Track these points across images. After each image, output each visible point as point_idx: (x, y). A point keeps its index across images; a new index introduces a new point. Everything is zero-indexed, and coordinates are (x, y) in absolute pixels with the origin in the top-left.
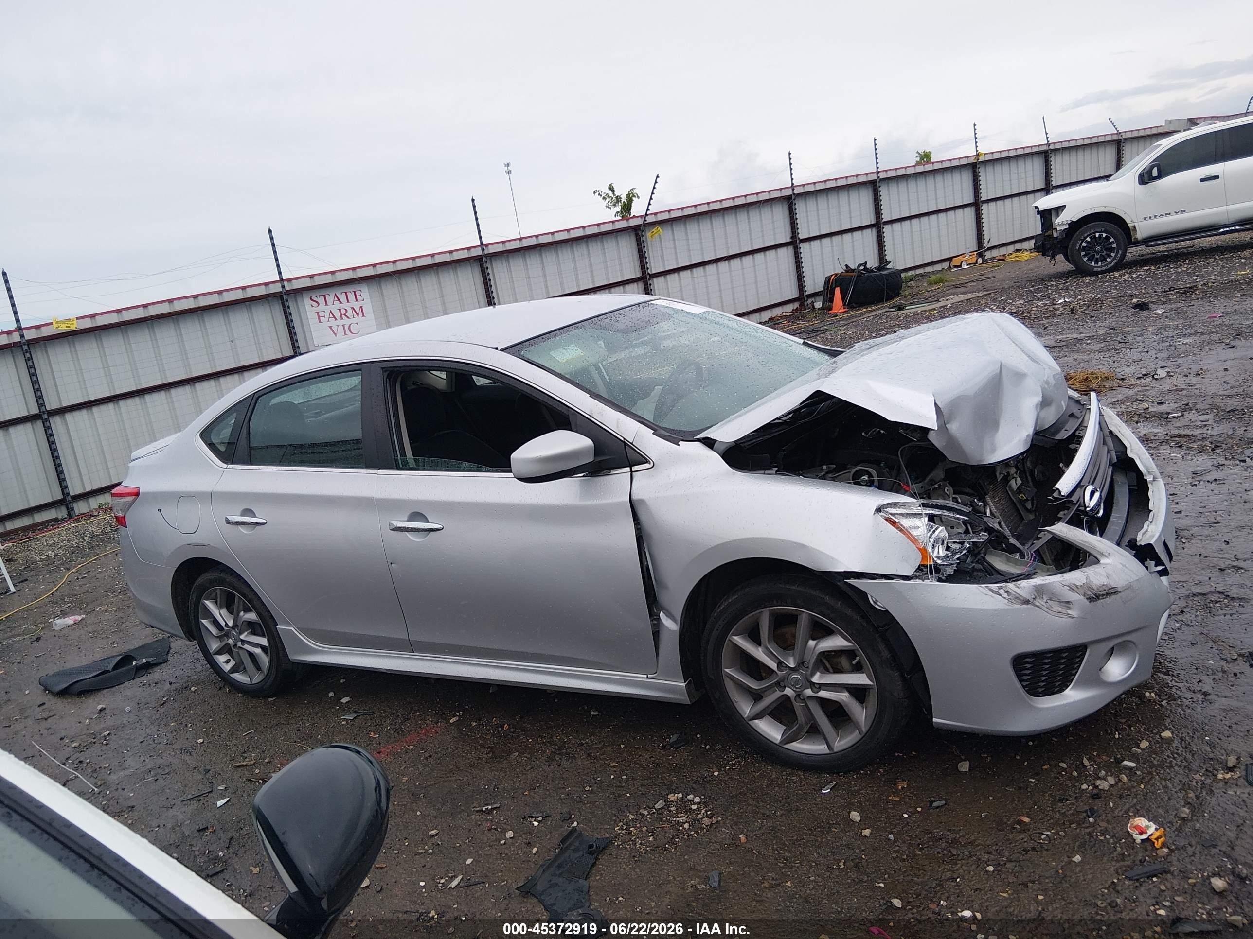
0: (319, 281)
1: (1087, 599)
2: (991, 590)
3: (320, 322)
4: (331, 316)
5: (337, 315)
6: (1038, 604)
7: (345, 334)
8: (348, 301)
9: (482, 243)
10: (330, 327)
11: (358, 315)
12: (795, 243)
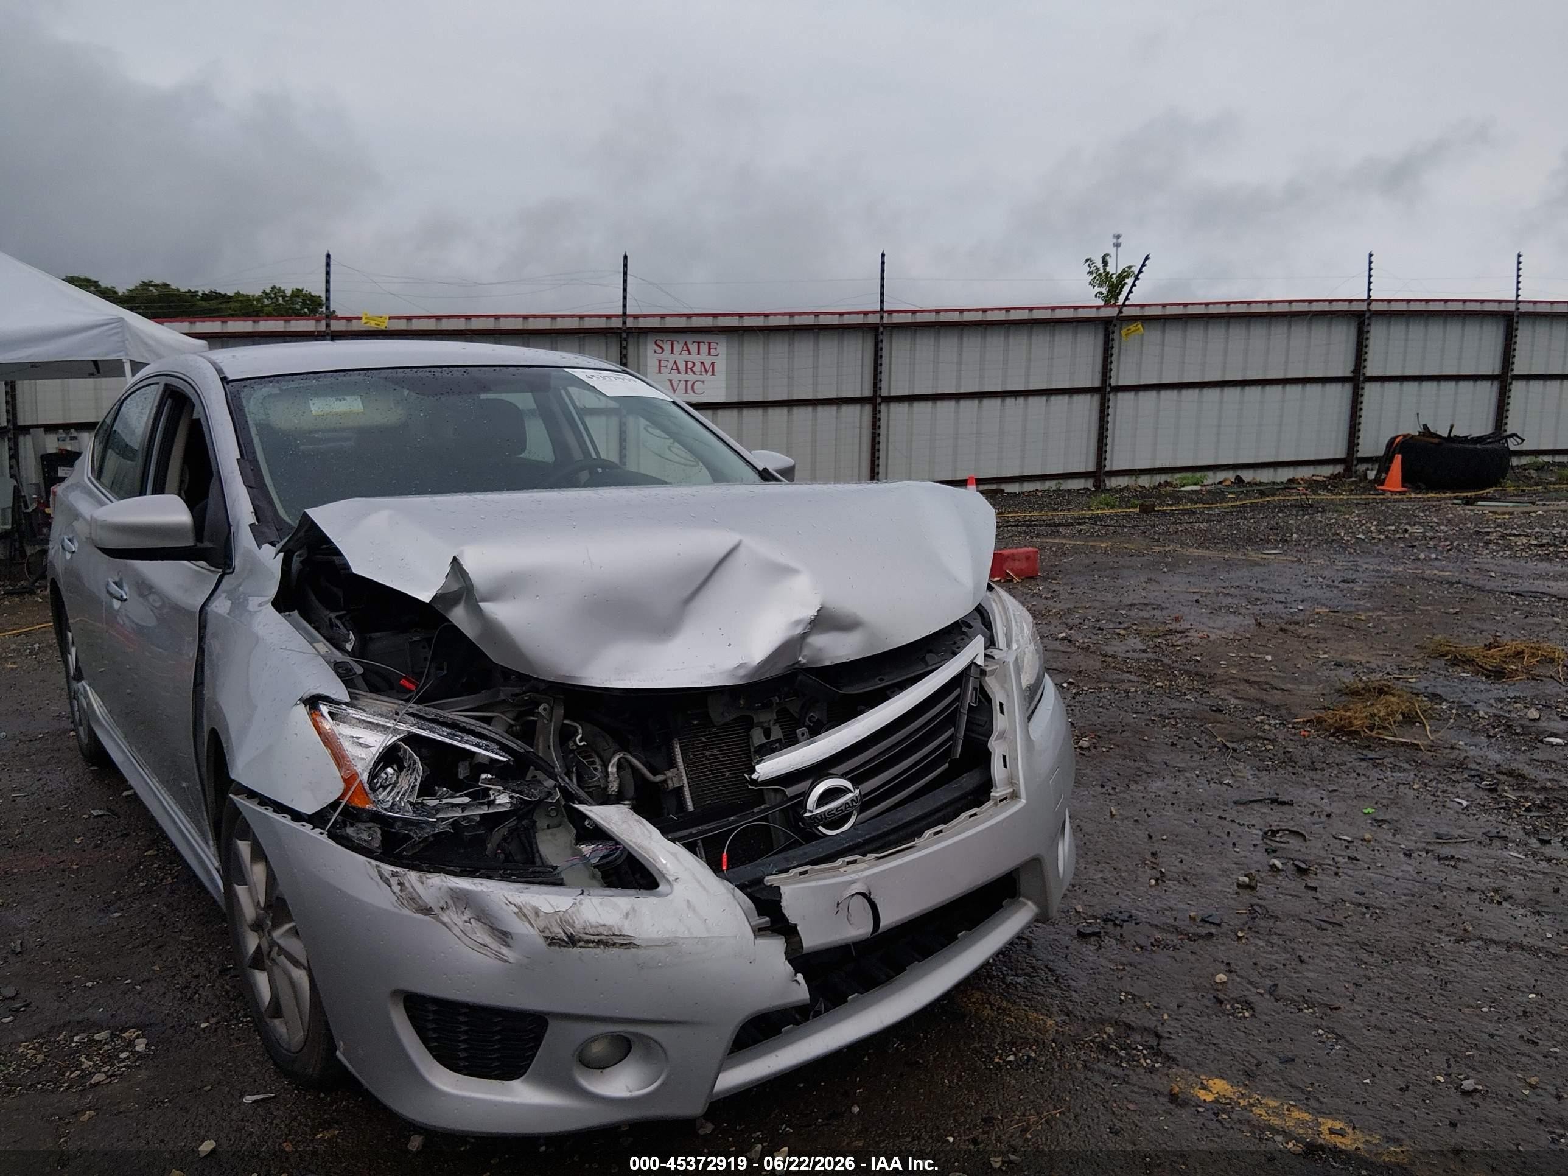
0: (670, 323)
1: (546, 938)
2: (381, 875)
3: (660, 372)
4: (675, 367)
5: (682, 367)
6: (445, 919)
7: (686, 392)
8: (699, 354)
9: (882, 309)
10: (670, 381)
11: (706, 372)
12: (1357, 380)
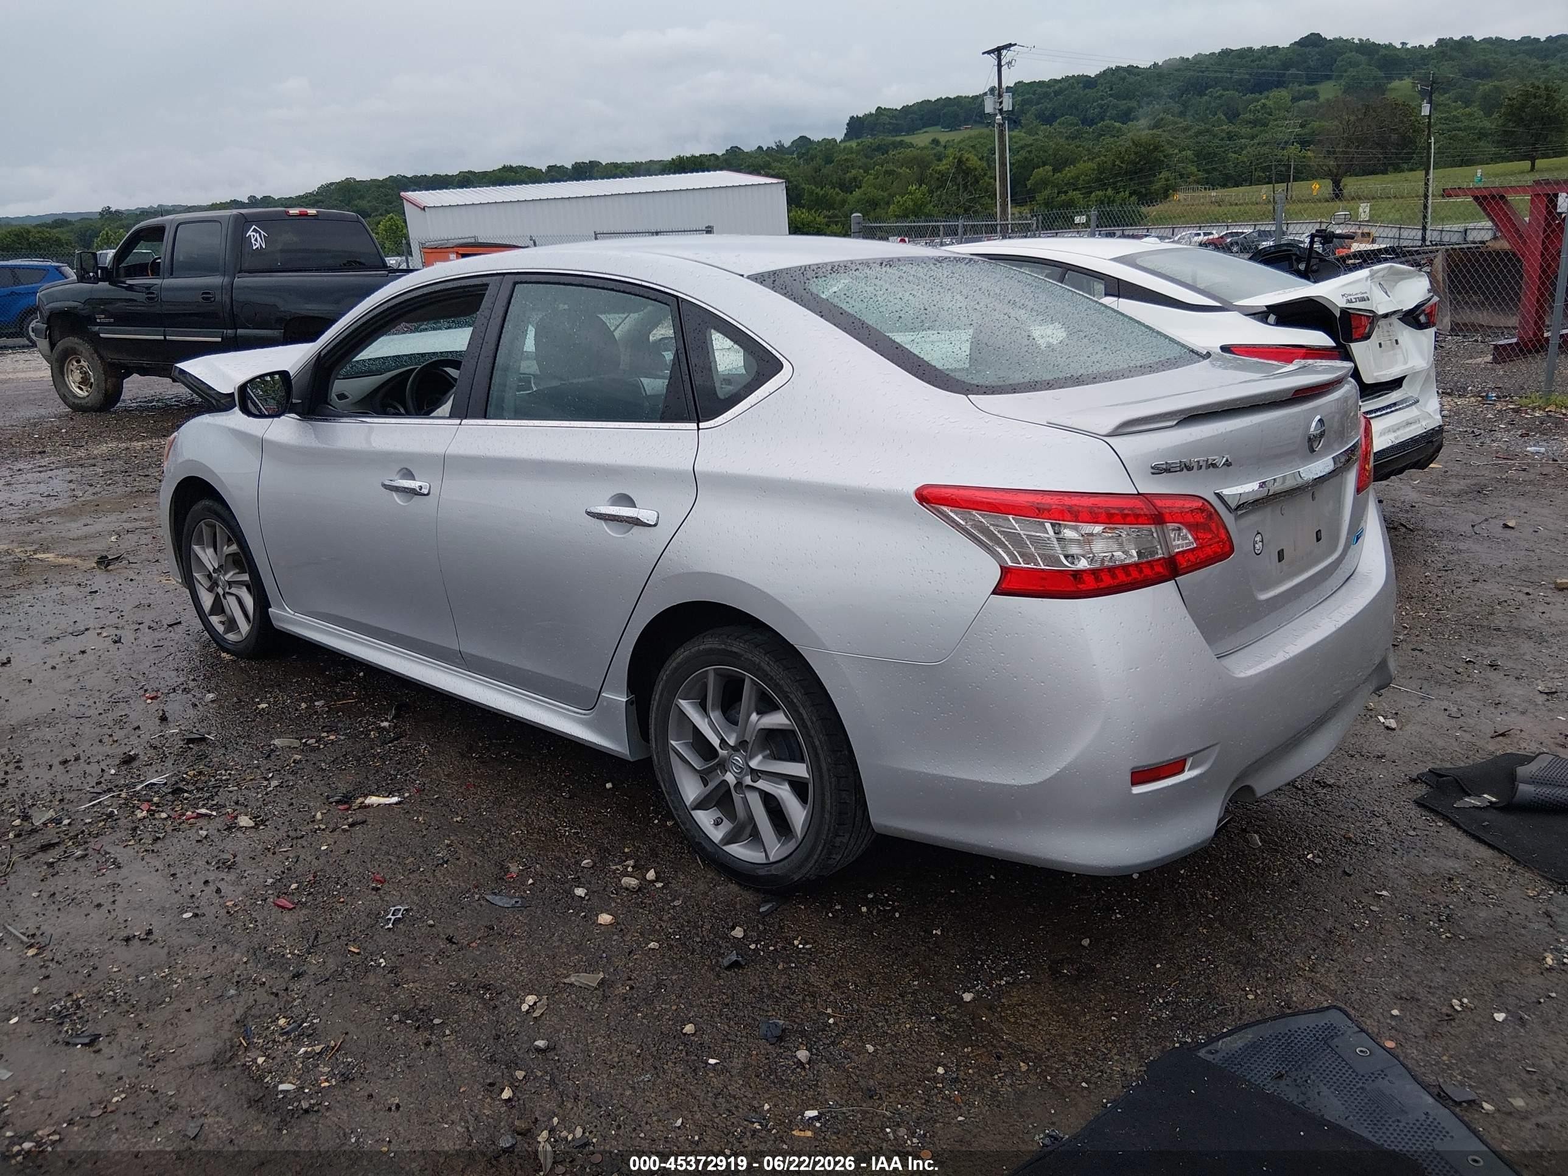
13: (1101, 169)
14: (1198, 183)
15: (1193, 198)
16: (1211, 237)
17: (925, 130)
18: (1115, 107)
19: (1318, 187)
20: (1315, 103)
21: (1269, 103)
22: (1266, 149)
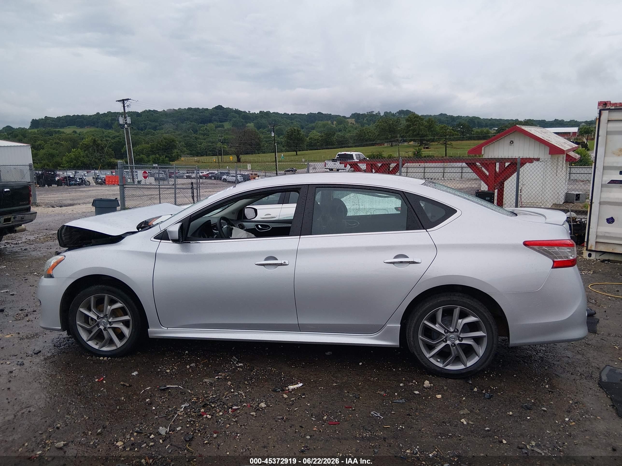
13: (152, 147)
14: (188, 154)
15: (188, 159)
16: (203, 174)
17: (68, 127)
18: (150, 124)
19: (232, 158)
20: (223, 129)
21: (208, 128)
22: (210, 144)
